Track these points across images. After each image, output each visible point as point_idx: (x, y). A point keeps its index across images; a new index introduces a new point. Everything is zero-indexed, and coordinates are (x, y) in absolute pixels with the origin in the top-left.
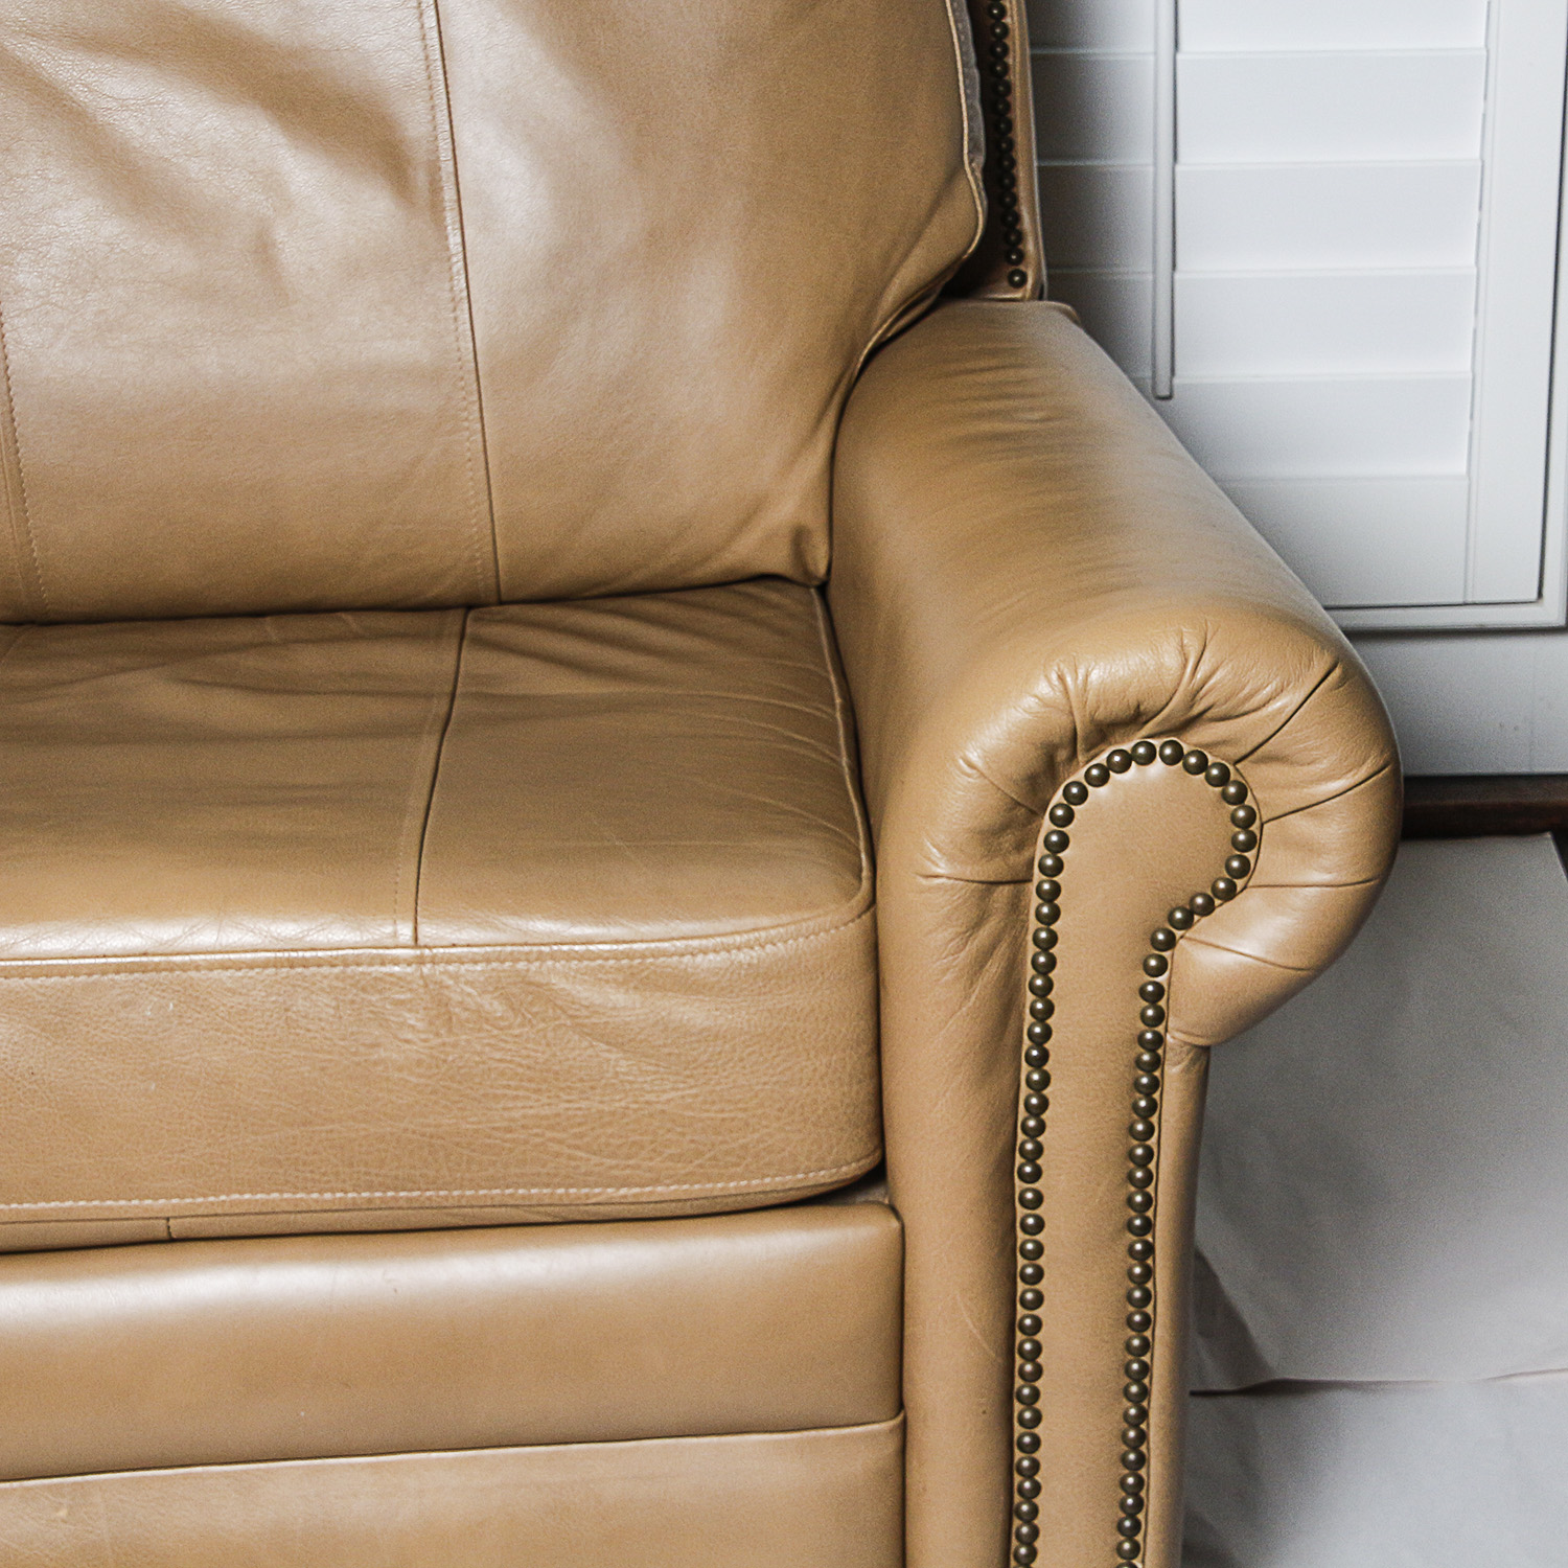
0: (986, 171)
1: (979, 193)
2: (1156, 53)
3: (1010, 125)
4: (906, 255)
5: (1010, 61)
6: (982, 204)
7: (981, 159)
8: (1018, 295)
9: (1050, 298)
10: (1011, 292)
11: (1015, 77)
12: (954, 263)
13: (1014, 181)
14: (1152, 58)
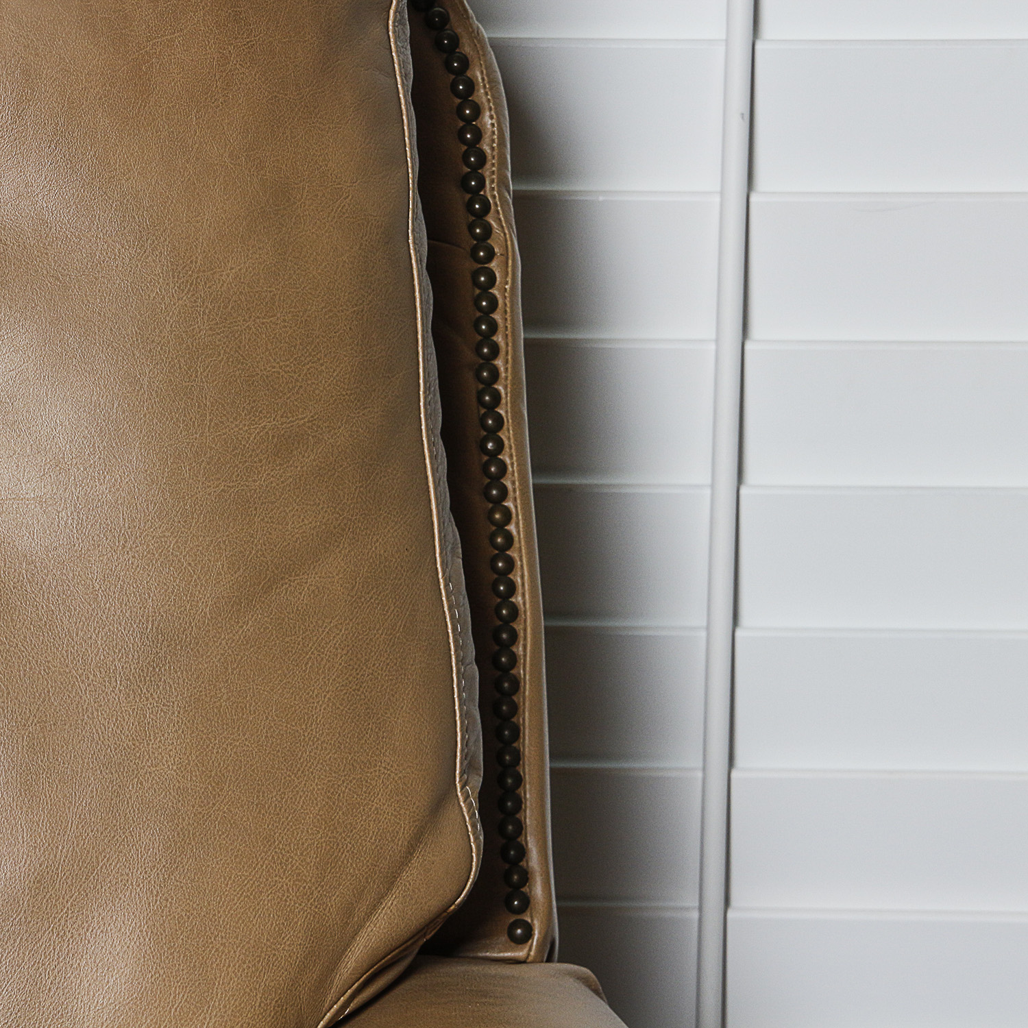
0: (483, 796)
1: (474, 826)
2: (708, 628)
3: (516, 733)
4: (374, 908)
5: (519, 650)
6: (476, 839)
7: (477, 781)
8: (521, 954)
9: (561, 960)
10: (512, 950)
11: (525, 672)
12: (438, 916)
13: (519, 804)
14: (703, 634)
